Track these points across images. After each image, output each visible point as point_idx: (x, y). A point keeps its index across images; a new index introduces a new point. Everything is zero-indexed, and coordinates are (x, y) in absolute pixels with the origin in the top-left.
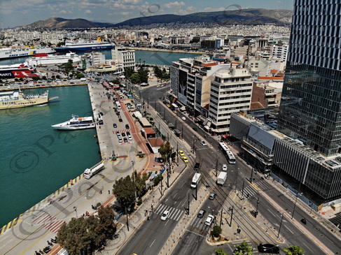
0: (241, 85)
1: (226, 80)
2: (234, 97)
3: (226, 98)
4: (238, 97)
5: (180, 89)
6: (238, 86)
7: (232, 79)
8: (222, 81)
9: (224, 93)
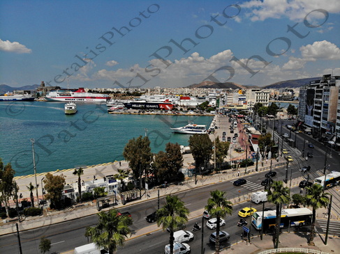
5: (307, 110)
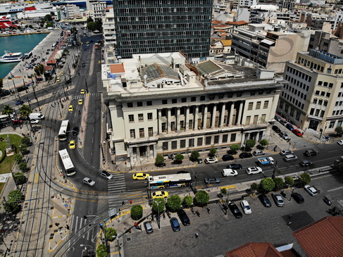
9: (108, 30)
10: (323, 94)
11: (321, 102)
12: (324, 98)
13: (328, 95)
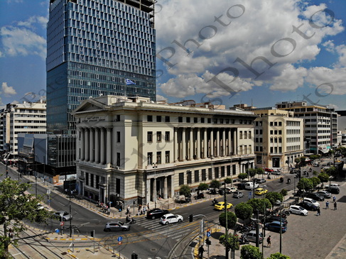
0: (38, 116)
1: (22, 110)
2: (32, 127)
3: (22, 127)
4: (36, 127)
6: (35, 116)
7: (30, 110)
8: (18, 111)
9: (20, 121)
10: (276, 132)
11: (276, 139)
12: (278, 136)
13: (280, 132)
